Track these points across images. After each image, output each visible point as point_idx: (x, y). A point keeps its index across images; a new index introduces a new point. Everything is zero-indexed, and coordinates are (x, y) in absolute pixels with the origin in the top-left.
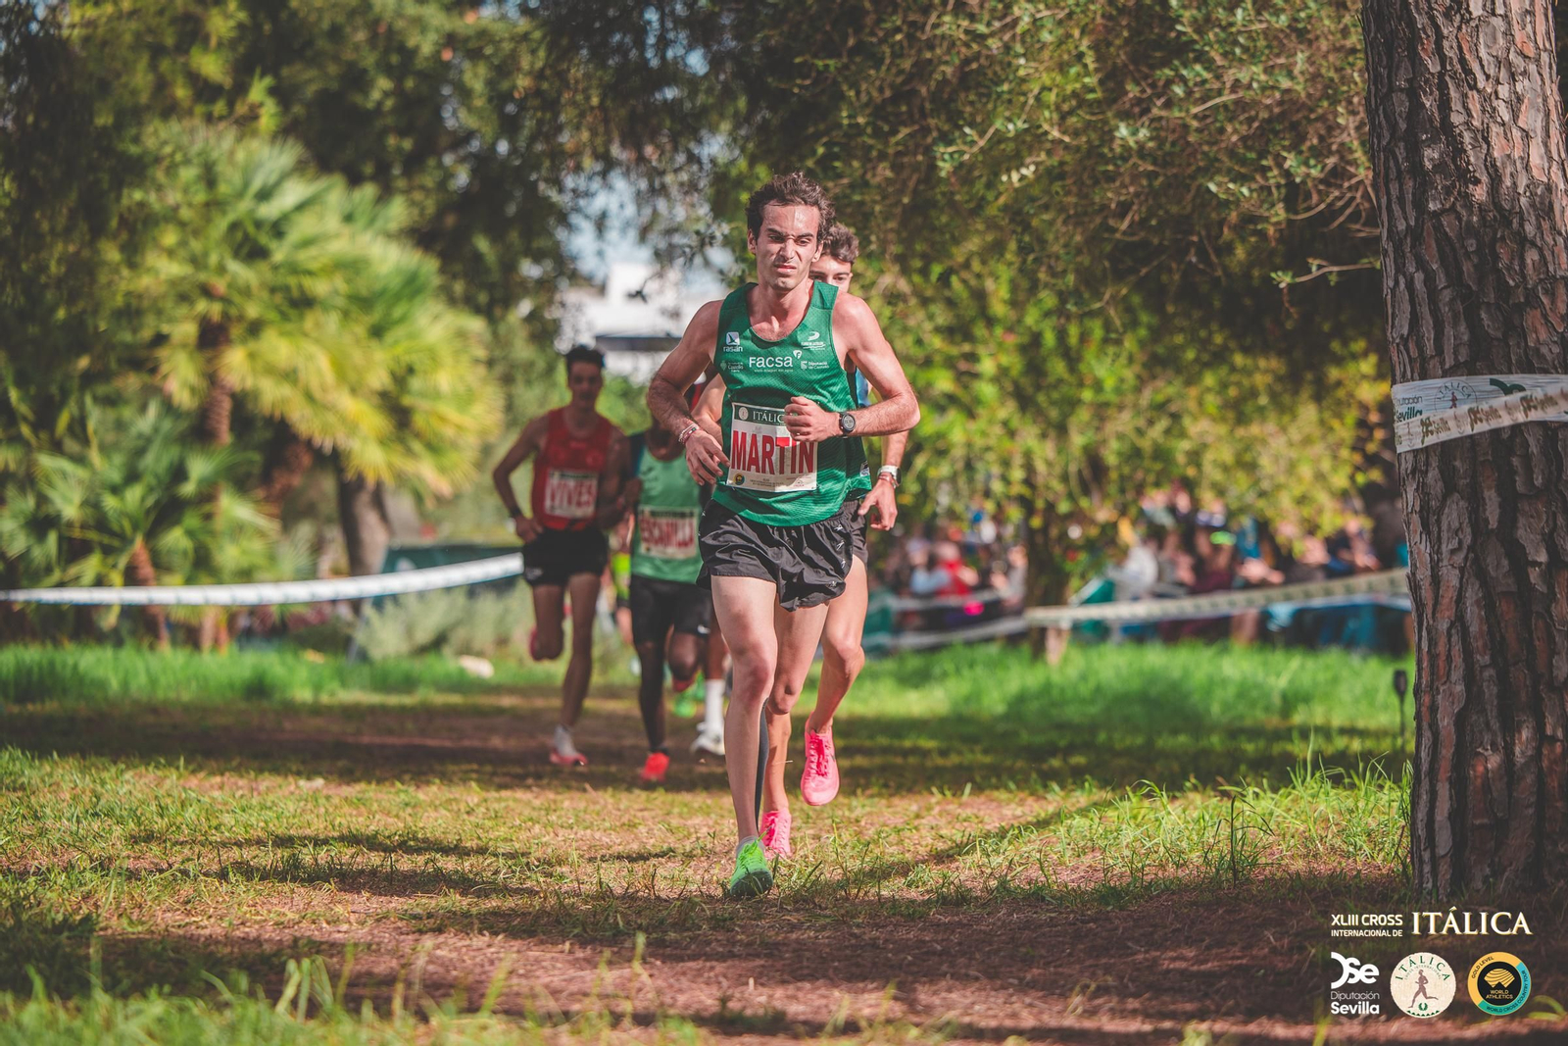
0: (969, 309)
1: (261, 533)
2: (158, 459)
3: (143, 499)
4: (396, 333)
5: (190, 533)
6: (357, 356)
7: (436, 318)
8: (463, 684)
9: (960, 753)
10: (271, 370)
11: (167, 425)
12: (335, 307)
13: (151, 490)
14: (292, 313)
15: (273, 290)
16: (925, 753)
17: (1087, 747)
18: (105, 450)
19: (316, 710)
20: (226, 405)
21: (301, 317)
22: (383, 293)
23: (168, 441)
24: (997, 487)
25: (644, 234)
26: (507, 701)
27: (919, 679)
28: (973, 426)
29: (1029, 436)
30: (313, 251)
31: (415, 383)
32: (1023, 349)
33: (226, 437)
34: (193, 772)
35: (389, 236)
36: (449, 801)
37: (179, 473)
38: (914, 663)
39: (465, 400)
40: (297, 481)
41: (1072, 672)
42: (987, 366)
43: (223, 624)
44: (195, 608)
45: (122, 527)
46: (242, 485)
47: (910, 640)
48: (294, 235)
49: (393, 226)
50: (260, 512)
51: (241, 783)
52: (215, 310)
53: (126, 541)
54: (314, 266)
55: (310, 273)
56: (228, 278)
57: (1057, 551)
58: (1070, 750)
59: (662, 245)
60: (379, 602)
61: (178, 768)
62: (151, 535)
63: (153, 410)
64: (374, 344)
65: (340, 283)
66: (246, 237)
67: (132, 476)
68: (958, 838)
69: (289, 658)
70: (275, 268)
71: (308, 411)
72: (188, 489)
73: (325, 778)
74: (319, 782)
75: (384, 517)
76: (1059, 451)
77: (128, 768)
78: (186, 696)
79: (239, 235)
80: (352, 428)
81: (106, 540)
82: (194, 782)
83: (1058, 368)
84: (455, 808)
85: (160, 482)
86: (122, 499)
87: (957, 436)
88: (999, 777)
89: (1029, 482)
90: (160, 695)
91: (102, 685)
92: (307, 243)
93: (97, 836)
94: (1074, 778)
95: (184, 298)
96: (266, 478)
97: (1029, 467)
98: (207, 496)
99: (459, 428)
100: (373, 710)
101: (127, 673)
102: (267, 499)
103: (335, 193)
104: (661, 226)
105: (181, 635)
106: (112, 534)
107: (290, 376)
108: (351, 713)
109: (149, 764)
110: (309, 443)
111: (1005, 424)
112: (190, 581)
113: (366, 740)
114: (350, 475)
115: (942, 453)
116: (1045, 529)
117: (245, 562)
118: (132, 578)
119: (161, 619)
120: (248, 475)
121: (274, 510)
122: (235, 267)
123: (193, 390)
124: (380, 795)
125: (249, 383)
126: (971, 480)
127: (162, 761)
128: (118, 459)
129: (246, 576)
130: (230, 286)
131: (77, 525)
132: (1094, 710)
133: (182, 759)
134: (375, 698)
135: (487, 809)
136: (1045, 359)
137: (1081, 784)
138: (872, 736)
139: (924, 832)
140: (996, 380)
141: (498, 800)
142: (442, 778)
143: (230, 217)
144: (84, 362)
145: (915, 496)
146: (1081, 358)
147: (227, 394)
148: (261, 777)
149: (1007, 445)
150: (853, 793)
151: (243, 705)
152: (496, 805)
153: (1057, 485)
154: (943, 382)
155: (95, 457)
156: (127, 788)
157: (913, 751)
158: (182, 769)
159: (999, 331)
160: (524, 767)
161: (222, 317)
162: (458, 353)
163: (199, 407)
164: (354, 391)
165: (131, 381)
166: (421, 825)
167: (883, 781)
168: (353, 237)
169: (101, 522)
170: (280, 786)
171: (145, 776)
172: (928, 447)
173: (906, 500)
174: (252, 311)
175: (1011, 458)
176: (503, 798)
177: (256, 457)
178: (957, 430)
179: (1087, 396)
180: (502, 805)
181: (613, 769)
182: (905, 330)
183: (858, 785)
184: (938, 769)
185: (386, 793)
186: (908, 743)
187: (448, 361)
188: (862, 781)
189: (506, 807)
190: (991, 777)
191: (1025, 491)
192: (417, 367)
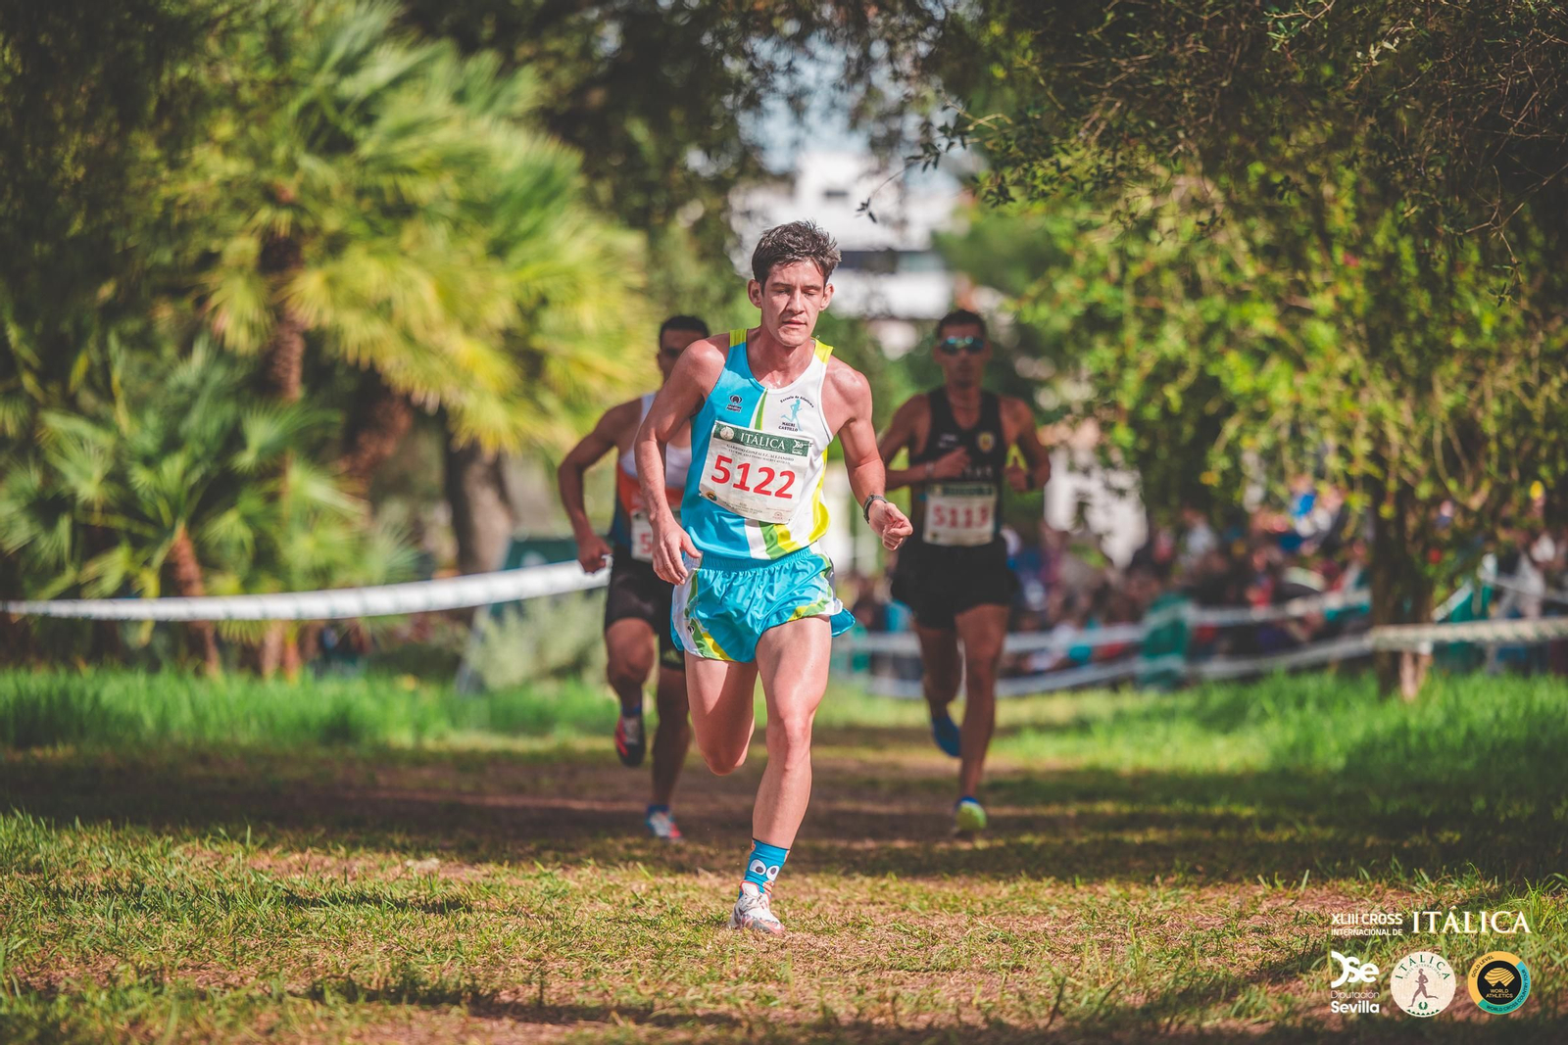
0: (1300, 223)
1: (344, 521)
2: (204, 421)
3: (185, 474)
4: (523, 252)
5: (248, 520)
6: (472, 281)
7: (577, 232)
9: (1289, 825)
10: (356, 301)
11: (218, 375)
12: (444, 217)
13: (196, 462)
14: (386, 225)
15: (360, 193)
16: (1244, 824)
17: (1459, 818)
18: (137, 406)
19: (419, 759)
20: (297, 347)
21: (397, 230)
22: (507, 195)
23: (222, 395)
24: (1333, 463)
25: (856, 118)
27: (1227, 720)
28: (1301, 380)
29: (1379, 396)
30: (413, 142)
31: (550, 319)
32: (1371, 278)
33: (297, 391)
34: (265, 847)
35: (516, 121)
36: (608, 889)
37: (234, 439)
38: (1221, 697)
39: (615, 340)
40: (389, 448)
41: (1435, 715)
42: (1322, 301)
43: (292, 641)
44: (260, 624)
45: (157, 511)
46: (315, 452)
47: (1216, 667)
48: (388, 121)
49: (520, 107)
50: (341, 490)
51: (329, 862)
52: (284, 219)
53: (164, 531)
54: (414, 161)
55: (410, 171)
56: (298, 178)
57: (1415, 551)
58: (1435, 824)
59: (880, 131)
60: (497, 610)
61: (243, 841)
62: (196, 523)
63: (199, 355)
64: (494, 265)
65: (449, 184)
66: (324, 122)
67: (171, 443)
68: (1298, 946)
69: (382, 687)
70: (363, 163)
71: (407, 355)
72: (246, 460)
73: (439, 856)
74: (432, 863)
75: (504, 496)
76: (1416, 416)
77: (176, 843)
78: (247, 737)
79: (314, 120)
80: (466, 379)
81: (136, 529)
82: (264, 861)
83: (1422, 300)
84: (617, 898)
85: (207, 452)
86: (158, 473)
87: (1281, 394)
88: (1345, 860)
89: (1377, 457)
90: (210, 735)
91: (133, 722)
92: (405, 131)
93: (142, 936)
94: (1447, 863)
95: (239, 205)
96: (349, 445)
97: (1379, 439)
98: (271, 470)
99: (610, 379)
100: (495, 759)
101: (165, 706)
102: (350, 474)
103: (443, 64)
104: (874, 109)
105: (234, 655)
106: (143, 519)
107: (383, 309)
108: (465, 762)
109: (204, 836)
110: (407, 398)
111: (1346, 378)
112: (248, 587)
113: (490, 801)
114: (461, 441)
115: (1260, 417)
116: (1400, 519)
117: (321, 559)
118: (172, 585)
119: (209, 634)
120: (325, 441)
121: (358, 486)
122: (308, 162)
123: (252, 328)
124: (516, 882)
125: (328, 318)
126: (1299, 453)
127: (222, 831)
128: (152, 419)
129: (322, 578)
130: (302, 188)
131: (97, 507)
132: (1468, 765)
133: (249, 829)
134: (495, 742)
135: (661, 901)
136: (1404, 290)
137: (1458, 873)
138: (1168, 801)
139: (1252, 938)
140: (1333, 319)
141: (675, 887)
142: (596, 855)
143: (305, 96)
144: (107, 291)
145: (1224, 474)
146: (1451, 291)
147: (298, 332)
148: (354, 854)
149: (1348, 406)
150: (1151, 881)
151: (321, 752)
152: (672, 896)
153: (1416, 462)
154: (1264, 321)
155: (122, 417)
156: (177, 869)
157: (1228, 820)
158: (248, 843)
159: (1339, 254)
160: (706, 843)
161: (292, 229)
162: (606, 277)
163: (261, 349)
164: (468, 328)
165: (165, 315)
166: (574, 923)
167: (1188, 864)
168: (466, 122)
169: (128, 503)
170: (382, 868)
171: (200, 852)
172: (1242, 407)
173: (1212, 478)
174: (332, 222)
175: (1355, 424)
176: (681, 885)
177: (337, 417)
178: (1281, 386)
179: (1458, 340)
180: (681, 895)
181: (824, 844)
182: (1212, 250)
183: (1156, 870)
184: (1264, 847)
185: (524, 878)
186: (1218, 810)
187: (592, 288)
188: (1161, 865)
189: (686, 898)
190: (1335, 861)
191: (1374, 470)
192: (552, 296)
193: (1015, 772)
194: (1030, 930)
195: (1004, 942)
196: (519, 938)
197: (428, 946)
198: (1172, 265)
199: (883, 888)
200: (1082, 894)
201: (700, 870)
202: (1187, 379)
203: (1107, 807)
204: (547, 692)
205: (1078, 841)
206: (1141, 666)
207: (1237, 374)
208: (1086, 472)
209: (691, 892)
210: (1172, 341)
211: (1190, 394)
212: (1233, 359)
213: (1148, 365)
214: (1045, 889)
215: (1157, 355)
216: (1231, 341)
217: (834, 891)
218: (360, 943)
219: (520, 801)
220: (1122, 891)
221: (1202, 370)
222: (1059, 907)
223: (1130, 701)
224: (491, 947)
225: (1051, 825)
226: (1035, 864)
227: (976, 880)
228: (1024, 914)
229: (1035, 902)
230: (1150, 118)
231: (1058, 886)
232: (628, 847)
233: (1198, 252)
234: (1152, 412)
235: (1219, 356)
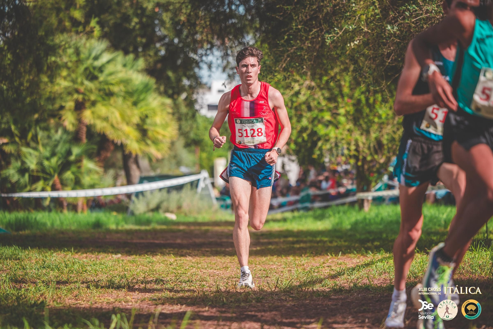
0: (336, 92)
1: (97, 173)
2: (62, 148)
3: (57, 162)
4: (142, 104)
5: (73, 173)
6: (128, 112)
7: (155, 99)
8: (166, 222)
9: (336, 242)
10: (99, 117)
11: (65, 137)
12: (121, 96)
13: (60, 158)
14: (106, 98)
15: (100, 90)
16: (325, 242)
17: (379, 239)
18: (44, 146)
19: (117, 232)
20: (85, 129)
21: (109, 99)
22: (136, 91)
23: (65, 142)
24: (346, 152)
25: (224, 70)
26: (182, 227)
27: (321, 217)
28: (337, 131)
29: (357, 135)
30: (113, 77)
31: (148, 121)
32: (354, 105)
33: (85, 140)
34: (77, 253)
35: (139, 71)
36: (164, 261)
37: (69, 153)
38: (319, 212)
39: (165, 126)
40: (109, 155)
41: (373, 215)
42: (342, 111)
43: (85, 204)
44: (76, 198)
45: (50, 172)
46: (90, 156)
47: (317, 205)
48: (107, 71)
49: (140, 68)
50: (97, 165)
51: (93, 256)
52: (80, 97)
53: (52, 176)
54: (113, 82)
55: (112, 84)
56: (84, 87)
57: (367, 173)
58: (373, 241)
59: (230, 73)
60: (137, 194)
61: (71, 252)
62: (60, 174)
63: (60, 132)
64: (134, 108)
65: (122, 87)
66: (90, 72)
67: (53, 154)
68: (338, 270)
69: (108, 214)
70: (100, 83)
71: (112, 131)
72: (72, 158)
73: (121, 254)
74: (119, 256)
75: (138, 167)
76: (367, 139)
77: (54, 252)
78: (73, 228)
79: (88, 72)
80: (127, 136)
81: (45, 176)
82: (77, 256)
83: (367, 110)
84: (166, 263)
85: (63, 156)
86: (50, 162)
87: (332, 135)
88: (350, 249)
89: (357, 150)
90: (64, 227)
91: (45, 224)
92: (111, 74)
93: (45, 275)
94: (377, 249)
95: (70, 94)
96: (98, 154)
97: (357, 145)
98: (79, 160)
99: (164, 136)
100: (136, 231)
101: (53, 221)
102: (99, 161)
103: (120, 57)
104: (230, 66)
105: (71, 207)
106: (47, 174)
107: (106, 119)
108: (129, 232)
109: (61, 250)
110: (113, 142)
111: (349, 130)
112: (73, 189)
113: (135, 241)
114: (127, 152)
115: (327, 141)
116: (363, 166)
117: (92, 182)
118: (54, 188)
119: (64, 201)
120: (93, 153)
121: (101, 164)
122: (87, 83)
123: (73, 125)
124: (140, 259)
125: (92, 122)
126: (337, 149)
127: (66, 249)
128: (48, 149)
129: (92, 187)
130: (85, 89)
131: (35, 171)
132: (381, 227)
133: (73, 248)
134: (137, 227)
135: (177, 263)
136: (363, 107)
137: (379, 251)
138: (306, 237)
139: (326, 268)
140: (345, 115)
141: (181, 260)
142: (161, 253)
143: (85, 66)
144: (36, 116)
145: (318, 155)
146: (374, 107)
147: (85, 126)
148: (100, 254)
149: (349, 138)
150: (301, 256)
151: (92, 231)
152: (180, 262)
153: (366, 151)
154: (327, 116)
155: (41, 148)
156: (54, 258)
157: (320, 241)
158: (73, 252)
159: (346, 99)
160: (189, 249)
161: (83, 100)
162: (162, 110)
163: (75, 130)
164: (128, 124)
165: (52, 121)
166: (155, 269)
167: (311, 251)
168: (126, 72)
169: (43, 170)
170: (106, 257)
171: (60, 254)
172: (322, 138)
173: (315, 156)
174: (93, 98)
175: (351, 142)
176: (182, 259)
177: (95, 147)
178: (332, 133)
179: (376, 120)
180: (182, 262)
181: (219, 249)
182: (314, 99)
183: (303, 253)
184: (329, 247)
185: (143, 258)
186: (318, 239)
187: (159, 113)
188: (304, 252)
189: (183, 263)
190: (348, 250)
191: (356, 153)
192: (149, 115)
193: (268, 231)
194: (270, 268)
195: (264, 271)
196: (141, 273)
197: (117, 275)
198: (304, 103)
199: (234, 259)
200: (284, 259)
201: (187, 256)
202: (308, 132)
203: (290, 239)
204: (150, 215)
205: (282, 247)
206: (299, 206)
207: (321, 130)
208: (284, 156)
209: (185, 261)
210: (305, 122)
211: (309, 135)
212: (320, 126)
213: (299, 129)
214: (274, 258)
215: (301, 126)
216: (320, 122)
217: (221, 260)
218: (100, 275)
219: (142, 241)
220: (294, 258)
221: (312, 131)
222: (278, 262)
223: (296, 214)
224: (133, 275)
225: (277, 243)
226: (272, 253)
227: (257, 257)
228: (269, 264)
229: (272, 261)
230: (297, 62)
231: (278, 257)
232: (169, 251)
233: (310, 100)
234: (300, 140)
235: (316, 126)
